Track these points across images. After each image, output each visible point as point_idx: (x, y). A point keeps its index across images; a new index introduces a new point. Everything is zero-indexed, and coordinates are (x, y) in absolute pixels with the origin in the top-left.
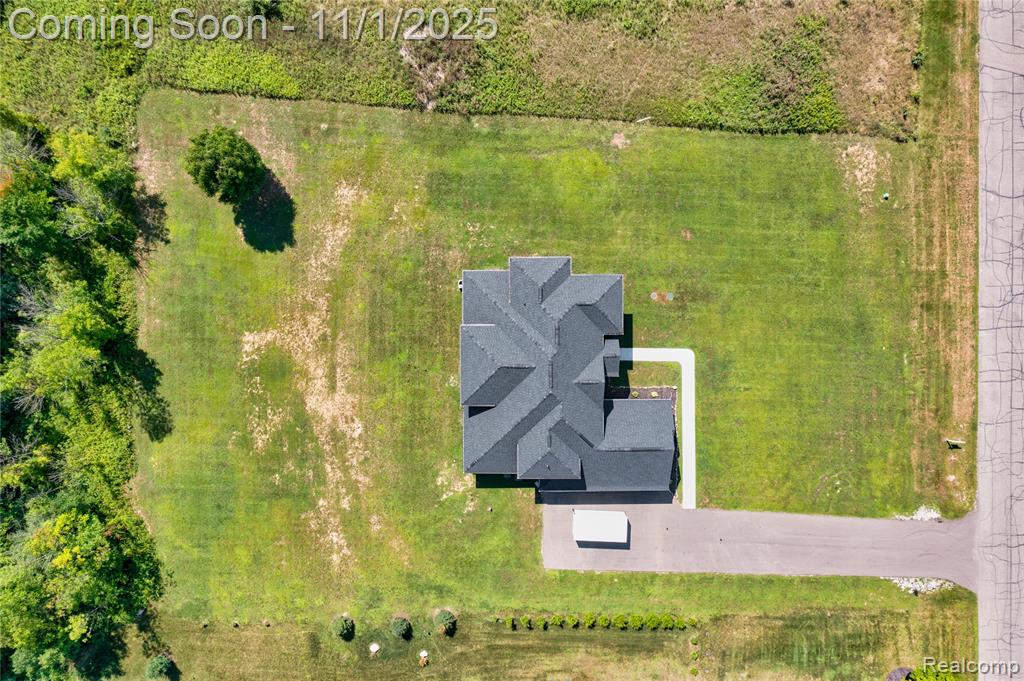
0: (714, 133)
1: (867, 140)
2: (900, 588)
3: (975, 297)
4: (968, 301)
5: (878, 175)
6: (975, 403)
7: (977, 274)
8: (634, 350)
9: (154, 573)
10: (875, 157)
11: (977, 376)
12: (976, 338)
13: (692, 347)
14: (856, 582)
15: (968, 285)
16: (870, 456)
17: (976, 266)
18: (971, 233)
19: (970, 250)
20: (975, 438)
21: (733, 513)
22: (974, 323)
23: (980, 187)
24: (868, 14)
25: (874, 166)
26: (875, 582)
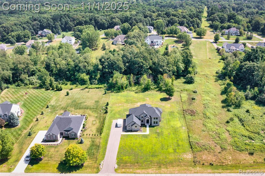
0: (188, 137)
1: (192, 157)
2: (102, 161)
3: (163, 173)
4: (162, 172)
5: (186, 158)
6: (140, 173)
7: (168, 173)
8: (149, 128)
9: (118, 92)
10: (189, 158)
11: (145, 174)
12: (154, 173)
13: (149, 134)
14: (104, 154)
15: (165, 172)
16: (129, 157)
17: (169, 173)
18: (177, 172)
19: (173, 172)
20: (132, 173)
21: (120, 138)
22: (157, 173)
23: (187, 174)
24: (218, 156)
25: (187, 158)
26: (104, 157)
